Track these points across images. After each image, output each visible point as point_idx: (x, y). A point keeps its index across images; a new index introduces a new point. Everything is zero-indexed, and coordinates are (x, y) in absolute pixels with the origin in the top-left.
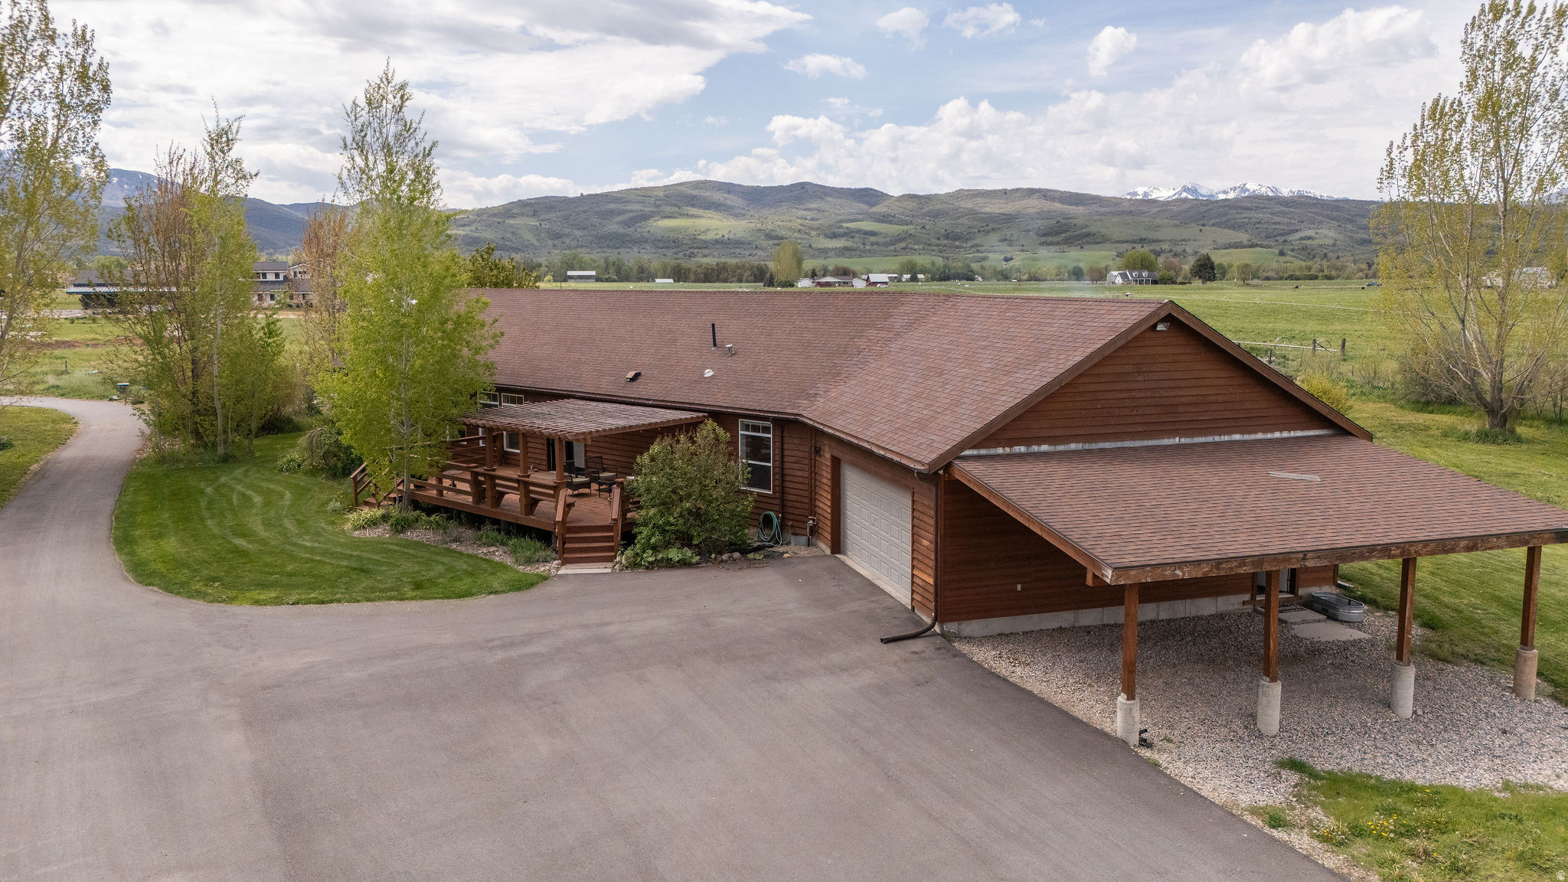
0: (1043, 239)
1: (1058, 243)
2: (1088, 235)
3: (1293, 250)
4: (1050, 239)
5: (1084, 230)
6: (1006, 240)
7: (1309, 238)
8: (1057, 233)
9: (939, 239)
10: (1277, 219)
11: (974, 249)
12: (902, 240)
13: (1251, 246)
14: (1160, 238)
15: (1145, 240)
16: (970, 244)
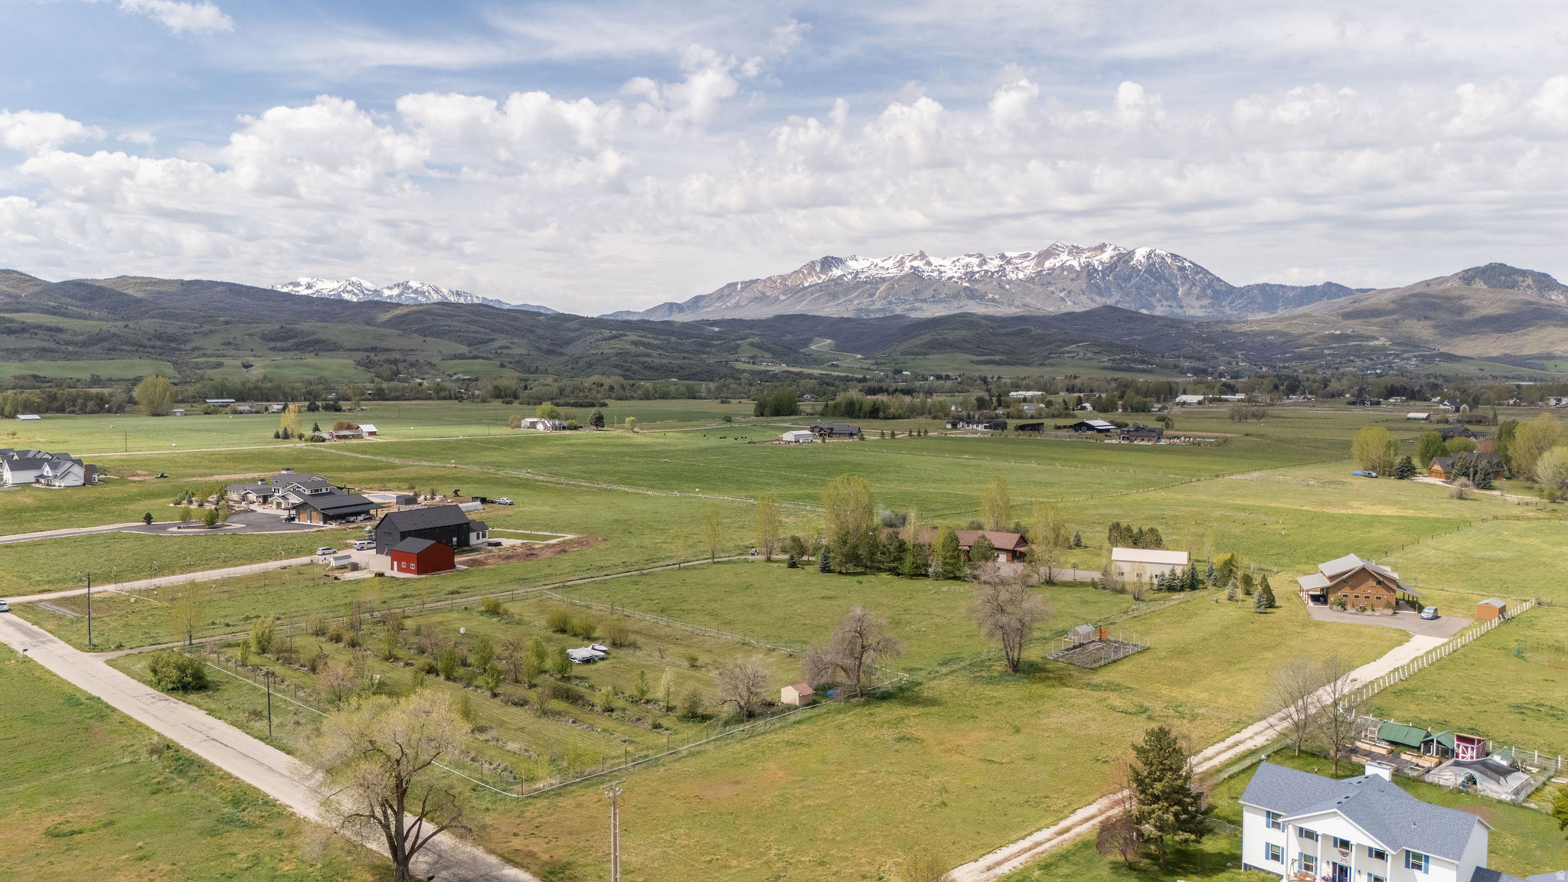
0: (272, 344)
1: (288, 350)
2: (318, 342)
3: (510, 363)
4: (279, 344)
5: (313, 337)
6: (230, 343)
7: (507, 348)
8: (285, 339)
9: (150, 340)
10: (473, 328)
11: (197, 353)
12: (106, 339)
13: (474, 358)
14: (391, 347)
15: (376, 349)
16: (189, 346)
